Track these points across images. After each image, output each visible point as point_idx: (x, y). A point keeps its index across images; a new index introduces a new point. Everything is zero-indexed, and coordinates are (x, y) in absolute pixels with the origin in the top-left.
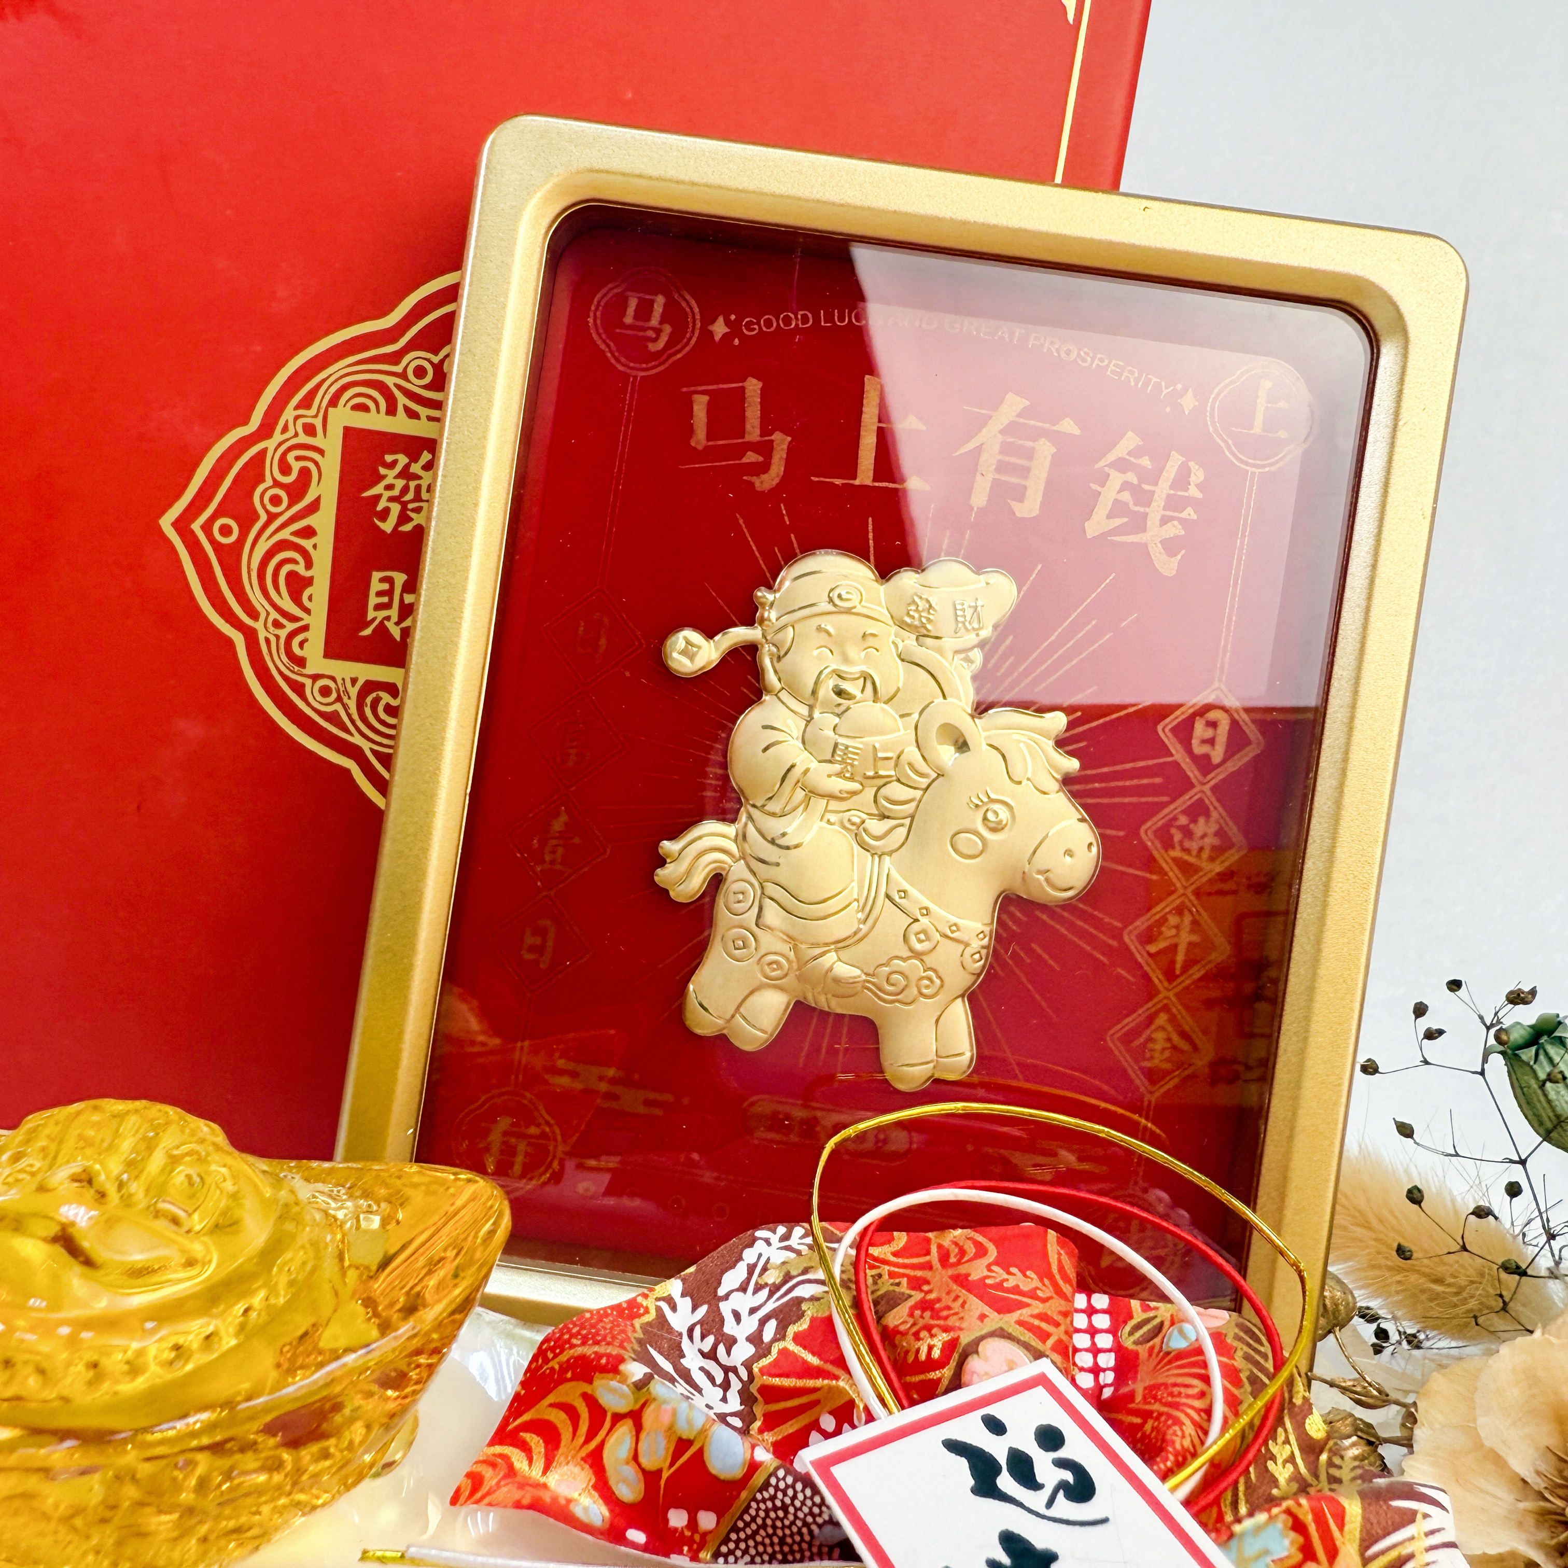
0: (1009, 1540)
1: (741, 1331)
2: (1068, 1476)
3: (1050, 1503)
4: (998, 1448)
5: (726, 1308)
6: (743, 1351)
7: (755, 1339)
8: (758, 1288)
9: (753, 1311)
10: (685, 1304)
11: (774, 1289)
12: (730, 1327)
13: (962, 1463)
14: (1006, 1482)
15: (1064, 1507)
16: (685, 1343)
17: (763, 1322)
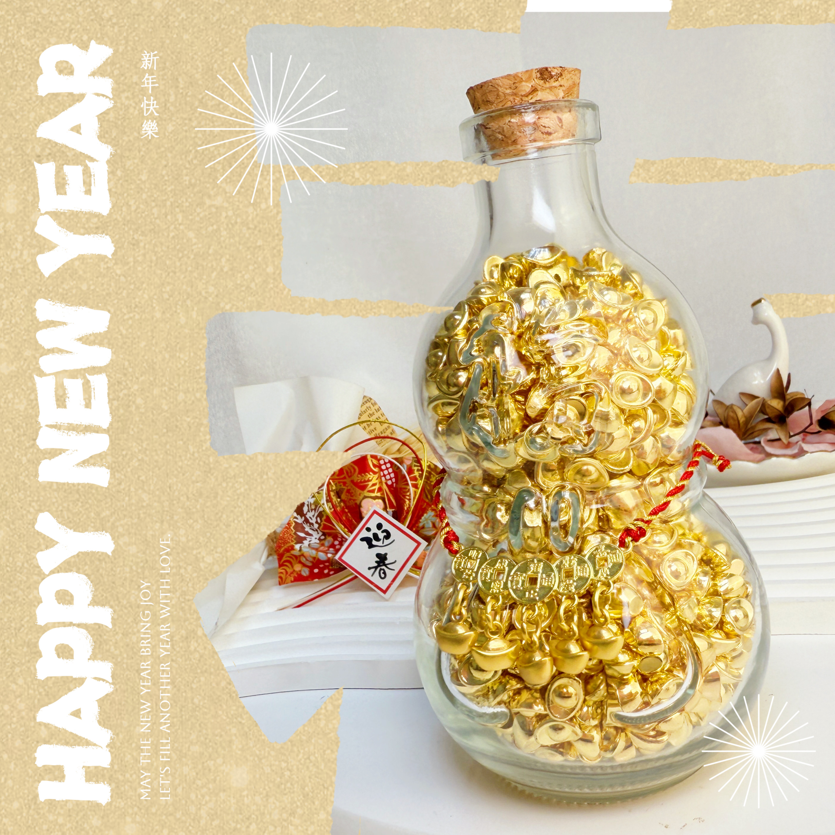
0: (378, 555)
1: (313, 521)
2: (385, 534)
3: (383, 543)
4: (370, 535)
5: (308, 516)
6: (316, 526)
7: (317, 522)
8: (312, 510)
9: (313, 516)
10: (299, 517)
11: (315, 510)
12: (311, 521)
13: (365, 543)
14: (374, 542)
15: (387, 542)
16: (304, 525)
17: (316, 518)
